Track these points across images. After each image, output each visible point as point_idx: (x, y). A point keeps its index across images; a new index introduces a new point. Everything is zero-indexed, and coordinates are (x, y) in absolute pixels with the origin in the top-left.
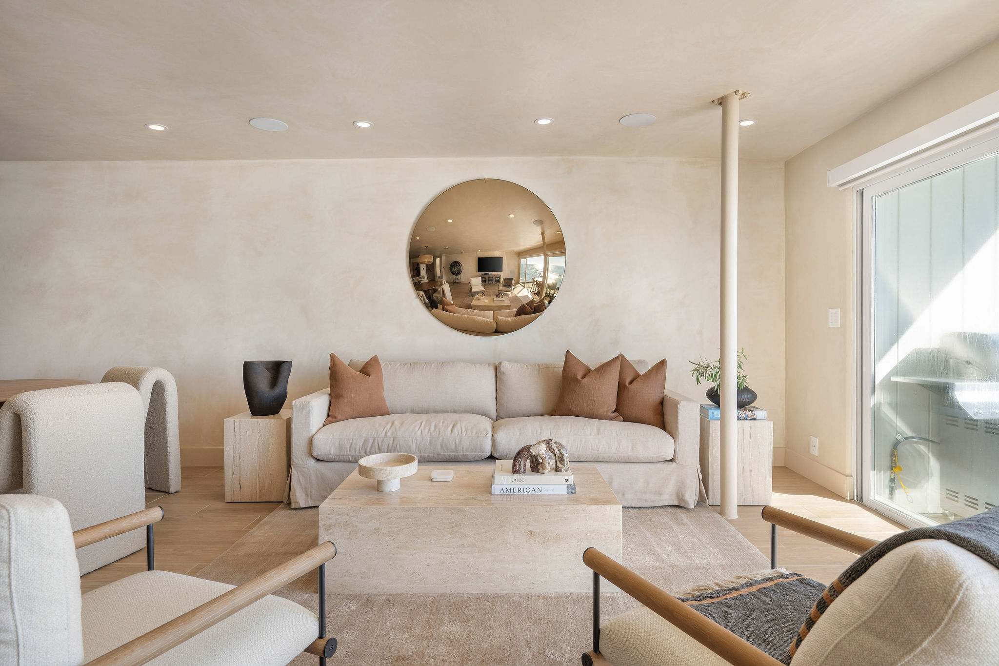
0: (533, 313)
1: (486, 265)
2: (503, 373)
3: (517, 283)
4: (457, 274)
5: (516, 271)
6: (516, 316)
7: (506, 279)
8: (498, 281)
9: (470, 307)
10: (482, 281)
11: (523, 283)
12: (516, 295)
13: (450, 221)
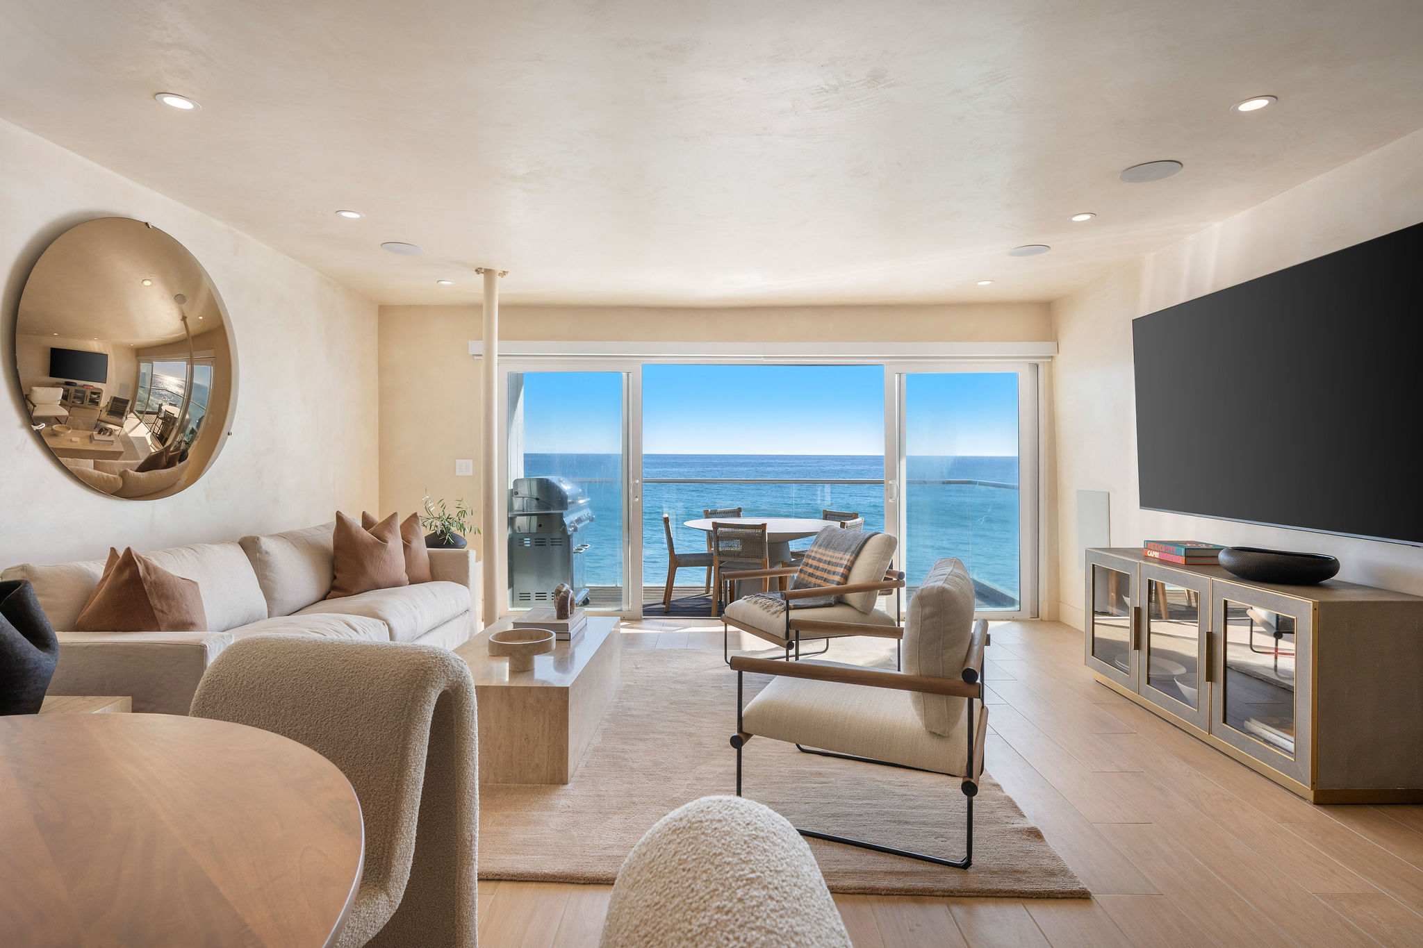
2: (267, 553)
3: (132, 410)
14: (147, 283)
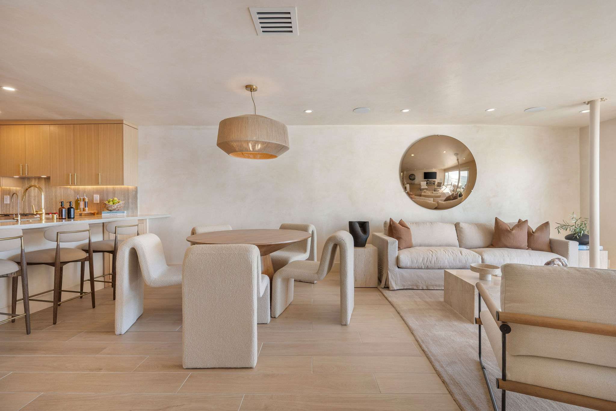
0: (453, 200)
1: (429, 176)
3: (443, 185)
4: (413, 180)
5: (443, 178)
6: (444, 201)
7: (438, 183)
8: (434, 184)
9: (420, 196)
10: (427, 184)
11: (446, 185)
12: (443, 191)
13: (413, 155)
14: (445, 152)
